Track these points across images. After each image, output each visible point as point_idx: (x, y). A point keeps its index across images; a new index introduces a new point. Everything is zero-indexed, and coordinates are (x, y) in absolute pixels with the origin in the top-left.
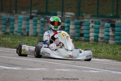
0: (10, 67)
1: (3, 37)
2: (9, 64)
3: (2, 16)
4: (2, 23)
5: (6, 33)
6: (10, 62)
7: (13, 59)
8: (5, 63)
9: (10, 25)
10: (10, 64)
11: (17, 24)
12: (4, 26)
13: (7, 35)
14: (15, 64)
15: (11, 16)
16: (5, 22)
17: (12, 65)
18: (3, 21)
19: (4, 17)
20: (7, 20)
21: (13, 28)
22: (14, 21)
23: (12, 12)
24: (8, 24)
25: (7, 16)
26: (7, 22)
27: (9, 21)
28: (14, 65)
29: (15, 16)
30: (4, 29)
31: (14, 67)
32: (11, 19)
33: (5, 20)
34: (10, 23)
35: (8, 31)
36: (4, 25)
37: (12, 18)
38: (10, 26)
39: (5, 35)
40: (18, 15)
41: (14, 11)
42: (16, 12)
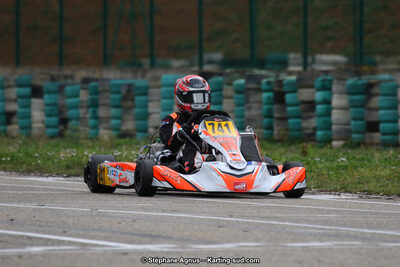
0: (140, 243)
1: (113, 146)
2: (133, 234)
3: (108, 80)
4: (107, 101)
5: (125, 135)
6: (137, 227)
7: (148, 216)
8: (122, 233)
9: (133, 107)
10: (138, 235)
11: (159, 101)
12: (114, 111)
13: (127, 140)
14: (154, 234)
15: (136, 78)
16: (117, 96)
17: (146, 235)
18: (112, 96)
19: (113, 82)
20: (124, 91)
21: (146, 116)
22: (146, 94)
23: (139, 65)
24: (129, 103)
25: (122, 78)
26: (124, 99)
27: (130, 92)
28: (151, 236)
29: (149, 75)
30: (114, 122)
31: (151, 243)
32: (138, 88)
33: (119, 93)
34: (133, 100)
35: (129, 125)
36: (116, 107)
37: (139, 82)
38: (136, 111)
39: (122, 141)
40: (159, 73)
41: (146, 62)
42: (153, 64)
